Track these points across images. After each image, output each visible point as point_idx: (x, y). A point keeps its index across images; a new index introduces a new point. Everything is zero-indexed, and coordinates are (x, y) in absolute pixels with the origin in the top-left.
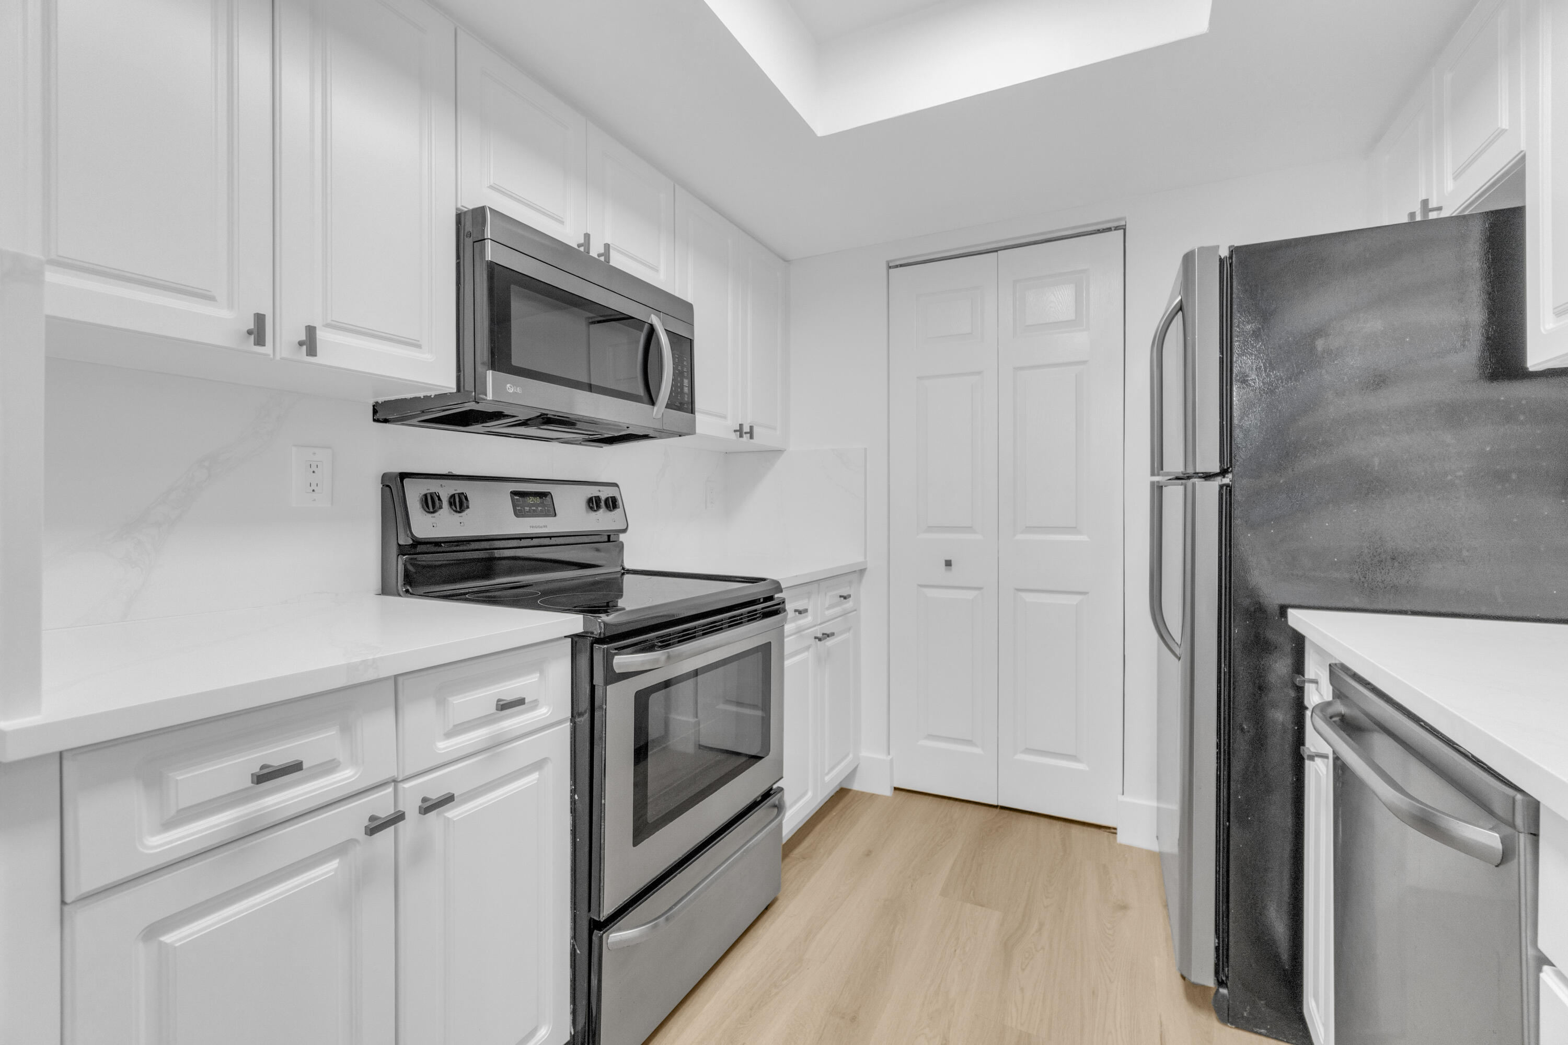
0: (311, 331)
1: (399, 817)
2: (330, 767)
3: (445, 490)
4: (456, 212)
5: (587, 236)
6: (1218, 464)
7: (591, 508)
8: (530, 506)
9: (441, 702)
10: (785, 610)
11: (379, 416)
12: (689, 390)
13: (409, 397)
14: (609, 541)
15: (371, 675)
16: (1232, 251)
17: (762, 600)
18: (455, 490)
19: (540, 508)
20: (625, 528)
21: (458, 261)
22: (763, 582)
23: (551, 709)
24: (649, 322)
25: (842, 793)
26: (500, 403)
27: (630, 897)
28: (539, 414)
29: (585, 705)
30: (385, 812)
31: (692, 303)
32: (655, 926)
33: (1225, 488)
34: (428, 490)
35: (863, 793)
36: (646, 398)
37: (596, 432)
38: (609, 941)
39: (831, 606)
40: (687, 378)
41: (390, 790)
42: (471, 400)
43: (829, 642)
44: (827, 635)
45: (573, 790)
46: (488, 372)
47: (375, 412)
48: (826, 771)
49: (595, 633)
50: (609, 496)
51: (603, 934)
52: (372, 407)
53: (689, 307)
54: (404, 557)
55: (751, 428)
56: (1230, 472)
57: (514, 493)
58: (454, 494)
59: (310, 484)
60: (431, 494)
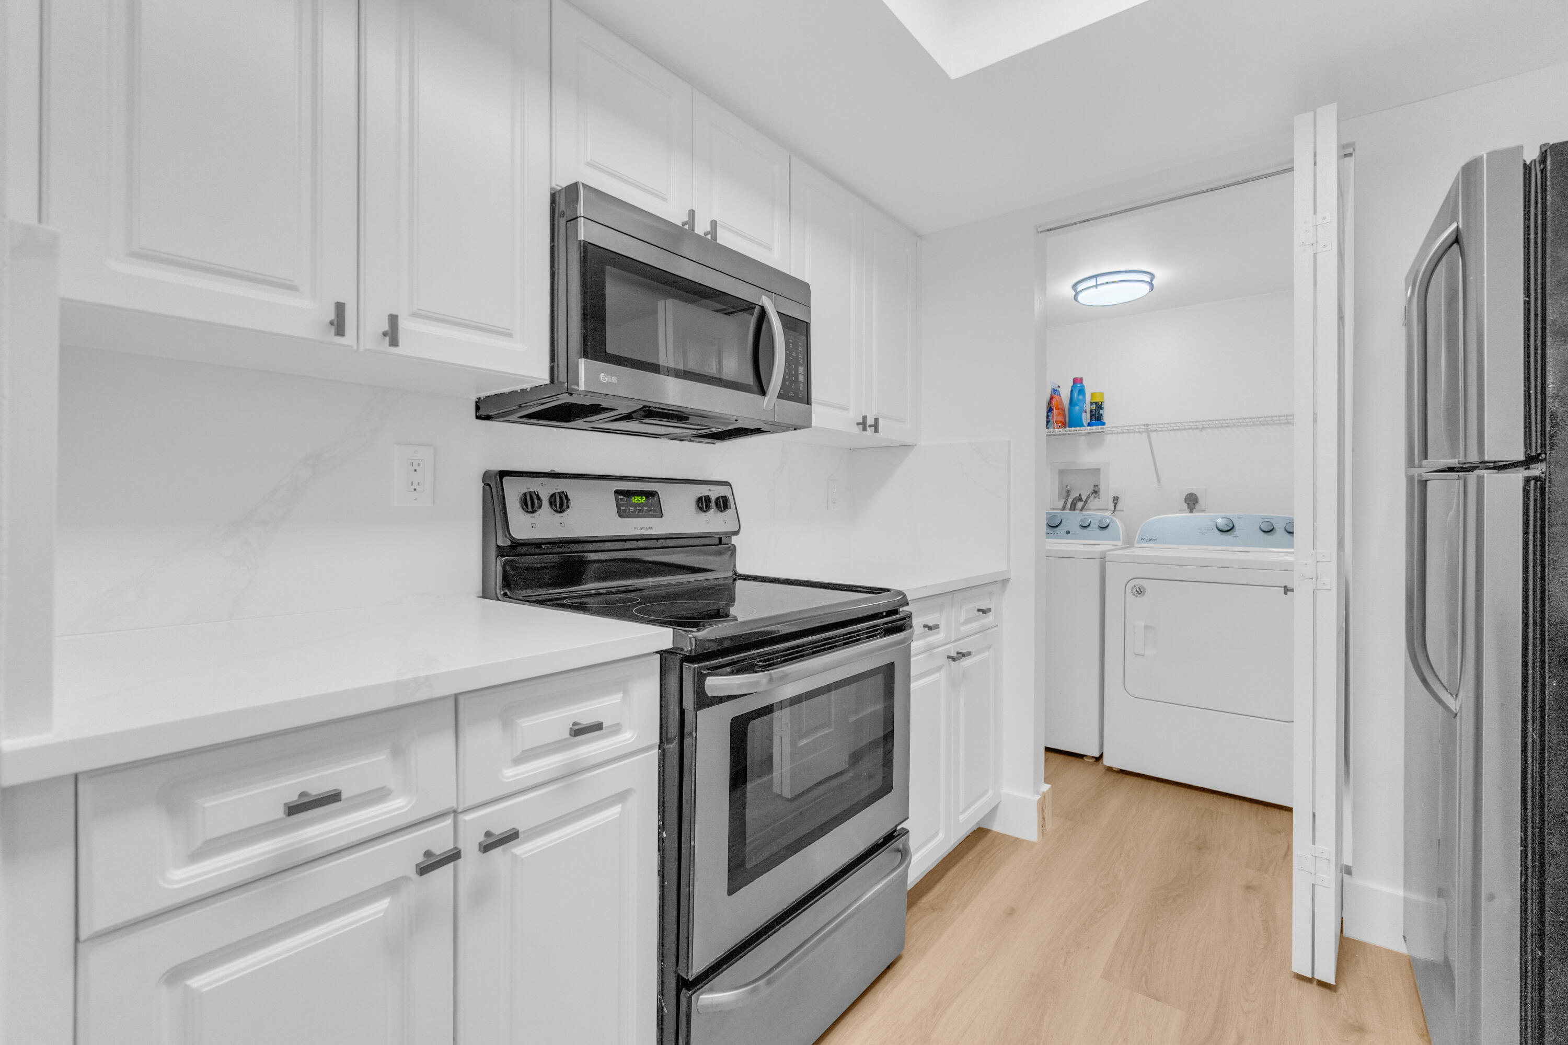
0: (393, 320)
1: (454, 856)
2: (380, 795)
3: (545, 489)
4: (551, 192)
5: (692, 213)
6: (1522, 449)
7: (701, 509)
8: (636, 505)
9: (507, 724)
10: (911, 627)
11: (482, 412)
12: (804, 378)
13: (508, 391)
14: (720, 543)
15: (423, 694)
16: (1546, 151)
17: (884, 614)
18: (556, 489)
19: (646, 508)
20: (737, 530)
21: (552, 244)
22: (886, 593)
23: (636, 735)
24: (760, 304)
25: (979, 834)
26: (596, 394)
27: (725, 953)
28: (641, 406)
29: (674, 731)
30: (441, 848)
31: (808, 282)
32: (754, 990)
33: (1532, 482)
34: (528, 488)
35: (1004, 835)
36: (756, 388)
37: (702, 425)
38: (698, 1004)
39: (967, 622)
40: (802, 366)
41: (449, 821)
42: (564, 391)
43: (965, 662)
44: (962, 655)
45: (661, 826)
46: (580, 360)
47: (477, 408)
48: (961, 810)
49: (685, 650)
50: (721, 495)
51: (692, 995)
52: (474, 404)
53: (806, 287)
54: (503, 559)
55: (876, 420)
56: (1542, 461)
57: (618, 492)
58: (555, 494)
59: (412, 482)
60: (530, 493)
